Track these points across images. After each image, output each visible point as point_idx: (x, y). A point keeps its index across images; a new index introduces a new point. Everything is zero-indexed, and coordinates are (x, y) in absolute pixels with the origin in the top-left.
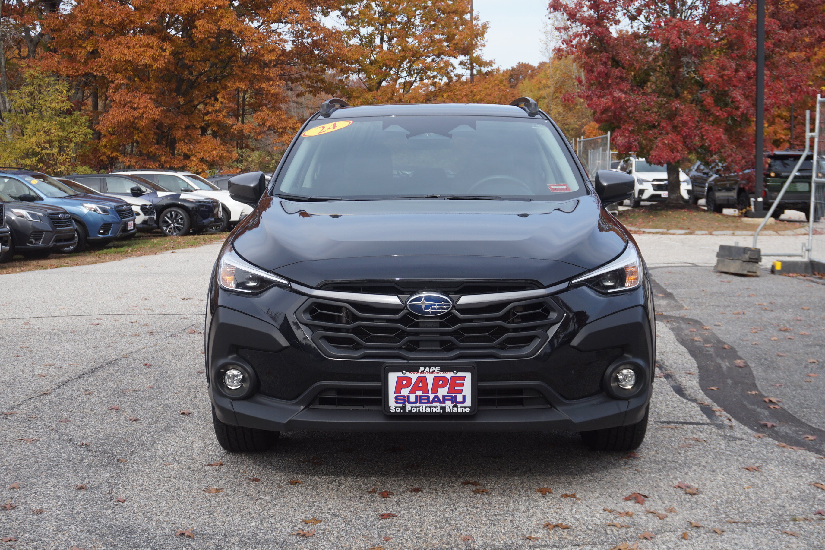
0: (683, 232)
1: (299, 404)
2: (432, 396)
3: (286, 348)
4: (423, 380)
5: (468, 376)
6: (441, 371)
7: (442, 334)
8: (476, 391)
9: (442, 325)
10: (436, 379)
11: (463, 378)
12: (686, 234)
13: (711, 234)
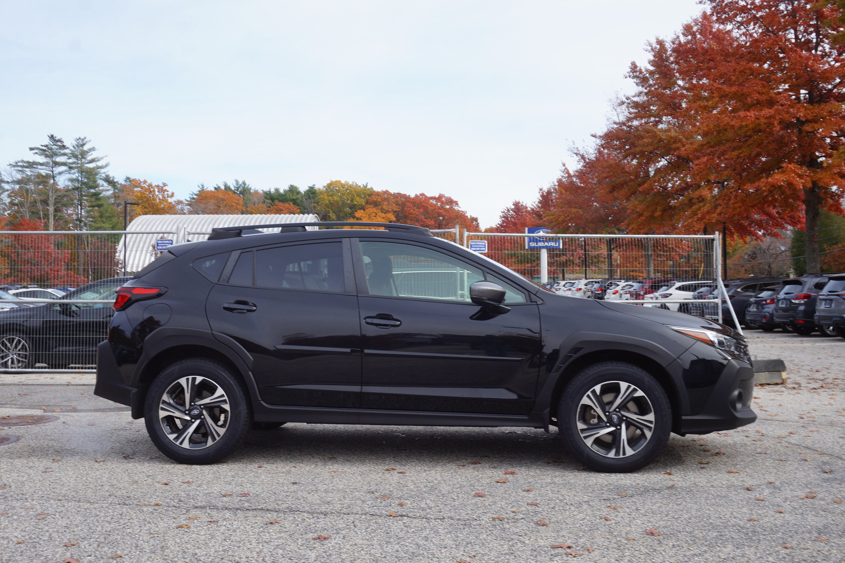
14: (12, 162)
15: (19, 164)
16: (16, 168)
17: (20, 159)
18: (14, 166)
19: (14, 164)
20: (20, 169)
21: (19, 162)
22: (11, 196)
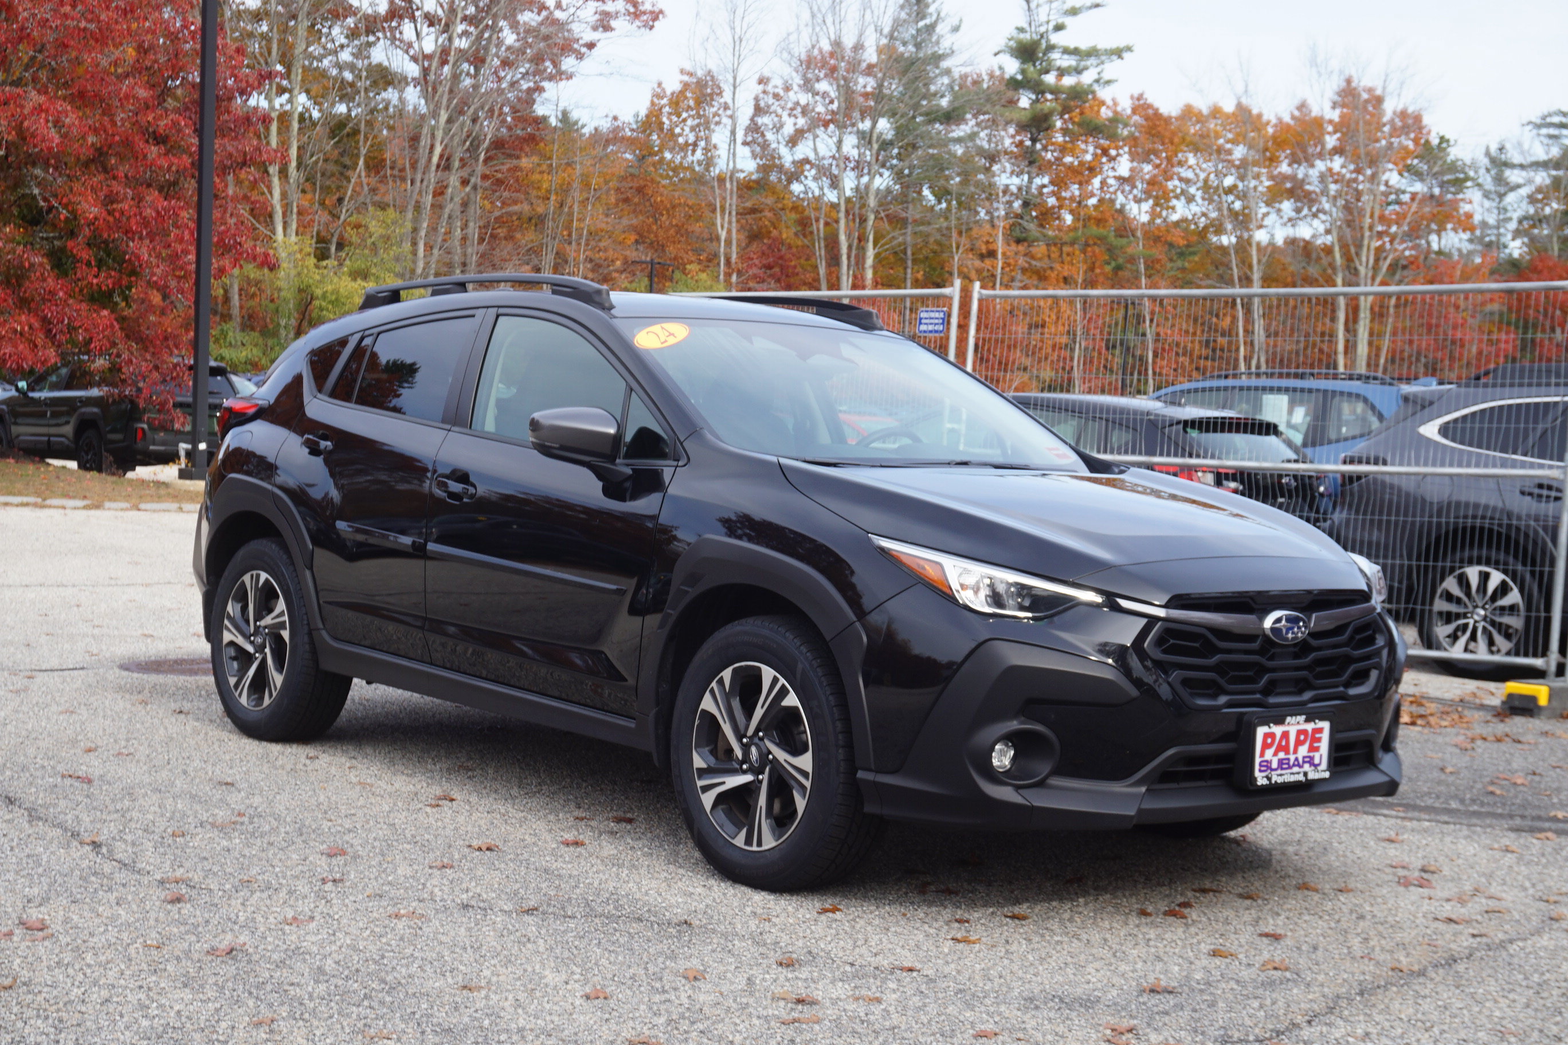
0: (80, 503)
1: (1138, 783)
2: (1292, 757)
3: (1135, 699)
4: (1285, 735)
5: (1326, 725)
6: (1307, 721)
7: (1297, 669)
8: (1335, 747)
9: (1296, 656)
10: (1299, 732)
11: (1320, 730)
12: (85, 507)
13: (181, 509)
14: (1536, 118)
15: (1548, 120)
16: (1544, 131)
17: (1554, 108)
18: (1539, 126)
19: (1539, 121)
20: (1552, 131)
21: (1550, 115)
22: (1537, 201)
